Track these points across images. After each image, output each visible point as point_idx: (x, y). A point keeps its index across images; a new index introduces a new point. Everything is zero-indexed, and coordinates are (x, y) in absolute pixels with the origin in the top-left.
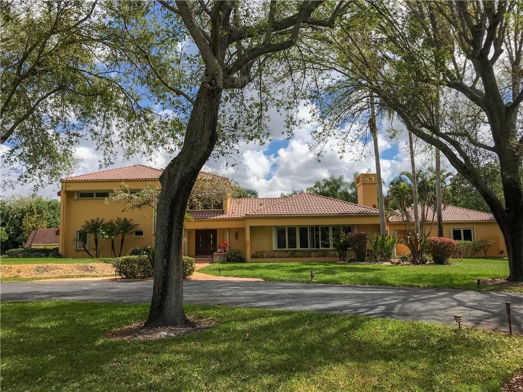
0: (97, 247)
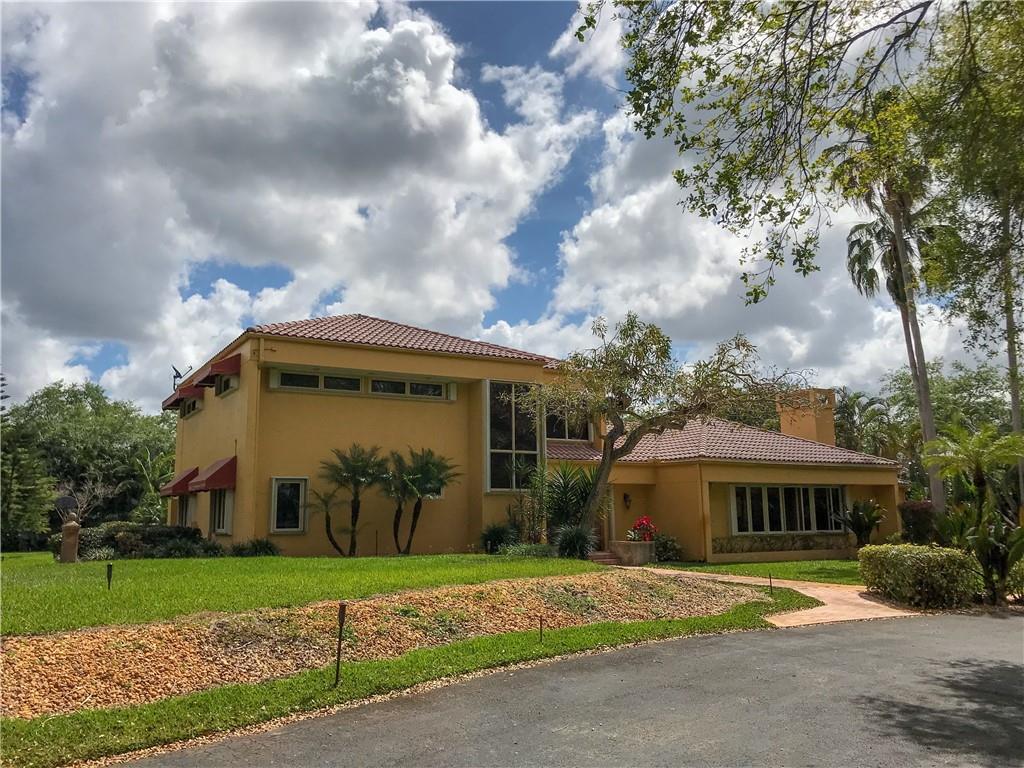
0: (354, 524)
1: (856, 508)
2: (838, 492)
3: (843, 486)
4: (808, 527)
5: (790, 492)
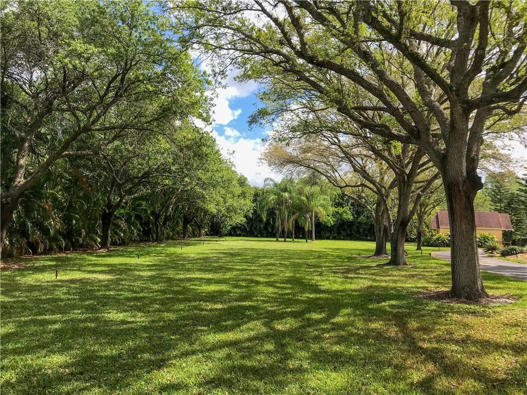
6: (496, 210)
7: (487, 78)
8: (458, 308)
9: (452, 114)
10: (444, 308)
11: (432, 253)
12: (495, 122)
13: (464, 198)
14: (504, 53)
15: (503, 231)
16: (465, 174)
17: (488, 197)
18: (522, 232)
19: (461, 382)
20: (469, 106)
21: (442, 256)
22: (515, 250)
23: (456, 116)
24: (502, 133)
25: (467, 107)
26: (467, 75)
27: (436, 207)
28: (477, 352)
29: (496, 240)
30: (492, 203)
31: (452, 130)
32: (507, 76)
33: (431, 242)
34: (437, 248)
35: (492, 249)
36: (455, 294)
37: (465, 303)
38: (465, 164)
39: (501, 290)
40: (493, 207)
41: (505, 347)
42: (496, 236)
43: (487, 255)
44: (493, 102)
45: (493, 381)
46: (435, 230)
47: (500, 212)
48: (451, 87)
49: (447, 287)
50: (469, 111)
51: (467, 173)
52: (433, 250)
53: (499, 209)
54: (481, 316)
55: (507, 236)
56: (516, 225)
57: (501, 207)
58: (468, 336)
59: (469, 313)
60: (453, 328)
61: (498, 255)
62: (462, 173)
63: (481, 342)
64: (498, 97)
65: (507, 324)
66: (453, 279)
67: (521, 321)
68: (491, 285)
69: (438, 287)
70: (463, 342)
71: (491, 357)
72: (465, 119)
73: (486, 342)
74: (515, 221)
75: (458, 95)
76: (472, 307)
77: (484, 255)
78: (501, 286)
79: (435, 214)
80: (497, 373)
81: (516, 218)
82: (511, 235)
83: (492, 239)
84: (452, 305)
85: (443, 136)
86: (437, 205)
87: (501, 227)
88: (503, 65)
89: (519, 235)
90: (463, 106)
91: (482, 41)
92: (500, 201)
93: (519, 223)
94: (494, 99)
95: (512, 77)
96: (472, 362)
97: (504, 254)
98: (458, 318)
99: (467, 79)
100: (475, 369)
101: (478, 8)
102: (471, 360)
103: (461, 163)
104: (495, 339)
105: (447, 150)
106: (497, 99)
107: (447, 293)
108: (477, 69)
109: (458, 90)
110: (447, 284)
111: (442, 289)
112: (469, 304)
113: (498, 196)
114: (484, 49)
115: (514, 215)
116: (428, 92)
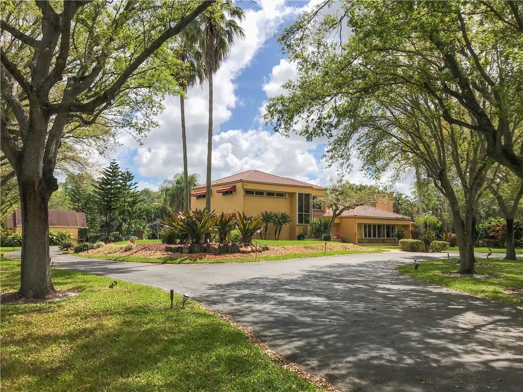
1: (398, 232)
2: (393, 226)
3: (395, 225)
4: (384, 237)
5: (379, 226)
6: (74, 209)
7: (68, 85)
8: (24, 309)
9: (31, 113)
10: (9, 310)
11: (5, 254)
12: (76, 128)
13: (38, 198)
14: (84, 68)
15: (79, 229)
16: (41, 175)
17: (68, 197)
18: (95, 230)
19: (15, 381)
20: (49, 109)
21: (15, 256)
22: (87, 246)
23: (35, 116)
24: (81, 139)
25: (47, 110)
26: (48, 79)
27: (14, 205)
28: (36, 348)
29: (72, 237)
30: (71, 203)
31: (31, 129)
32: (86, 89)
33: (6, 242)
34: (12, 248)
35: (68, 246)
36: (22, 295)
37: (32, 302)
38: (41, 165)
39: (68, 285)
40: (71, 207)
41: (63, 337)
42: (72, 233)
43: (62, 252)
44: (72, 111)
45: (46, 372)
46: (11, 229)
47: (77, 212)
48: (31, 87)
49: (15, 288)
50: (48, 114)
51: (43, 174)
52: (7, 251)
53: (77, 208)
54: (46, 313)
55: (82, 233)
56: (91, 223)
57: (79, 206)
58: (30, 335)
59: (33, 311)
60: (16, 329)
61: (72, 252)
62: (38, 173)
63: (41, 338)
64: (75, 106)
65: (69, 316)
66: (22, 279)
67: (81, 311)
68: (60, 281)
69: (7, 289)
70: (24, 341)
71: (49, 350)
72: (44, 121)
73: (46, 336)
74: (90, 220)
75: (38, 96)
76: (38, 305)
77: (59, 253)
78: (70, 281)
79: (12, 212)
80: (52, 363)
81: (91, 217)
82: (86, 232)
83: (69, 237)
84: (18, 306)
85: (21, 133)
86: (15, 203)
87: (77, 225)
88: (83, 78)
89: (93, 232)
90: (43, 107)
91: (63, 51)
92: (78, 201)
93: (93, 221)
94: (72, 108)
95: (90, 90)
96: (30, 359)
97: (77, 251)
98: (22, 318)
99: (48, 83)
100: (32, 365)
101: (61, 19)
102: (29, 357)
103: (38, 163)
104: (55, 332)
105: (24, 149)
106: (74, 108)
107: (14, 294)
108: (57, 76)
109: (38, 91)
110: (16, 285)
111: (10, 291)
112: (36, 303)
113: (77, 197)
114: (65, 59)
115: (90, 214)
116: (8, 85)
